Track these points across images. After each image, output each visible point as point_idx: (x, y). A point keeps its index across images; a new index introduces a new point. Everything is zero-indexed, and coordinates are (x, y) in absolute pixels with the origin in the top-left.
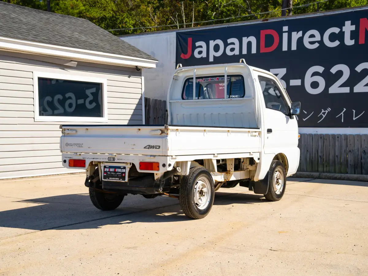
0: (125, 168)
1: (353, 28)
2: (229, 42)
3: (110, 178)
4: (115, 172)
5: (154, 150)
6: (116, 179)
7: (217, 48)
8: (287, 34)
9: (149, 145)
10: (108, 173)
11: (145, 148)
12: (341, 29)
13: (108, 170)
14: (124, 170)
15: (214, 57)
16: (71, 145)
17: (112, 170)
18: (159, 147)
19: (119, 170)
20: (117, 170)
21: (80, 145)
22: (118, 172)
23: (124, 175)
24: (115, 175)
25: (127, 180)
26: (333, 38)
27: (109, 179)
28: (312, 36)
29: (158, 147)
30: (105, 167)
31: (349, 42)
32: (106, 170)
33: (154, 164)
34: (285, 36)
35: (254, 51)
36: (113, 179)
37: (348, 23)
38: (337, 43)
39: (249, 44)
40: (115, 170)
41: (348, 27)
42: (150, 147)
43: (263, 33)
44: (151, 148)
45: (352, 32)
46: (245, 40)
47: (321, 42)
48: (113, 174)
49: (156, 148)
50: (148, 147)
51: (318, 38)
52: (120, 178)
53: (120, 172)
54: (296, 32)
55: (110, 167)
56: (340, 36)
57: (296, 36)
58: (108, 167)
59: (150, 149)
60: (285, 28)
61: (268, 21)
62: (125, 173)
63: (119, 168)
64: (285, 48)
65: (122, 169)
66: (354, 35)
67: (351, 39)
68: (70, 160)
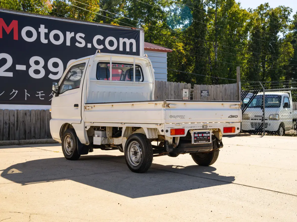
0: (209, 133)
3: (199, 142)
4: (203, 136)
5: (235, 118)
6: (204, 141)
9: (231, 115)
10: (198, 138)
11: (229, 117)
13: (197, 135)
14: (208, 135)
16: (174, 117)
17: (200, 135)
18: (237, 116)
19: (206, 135)
20: (204, 135)
21: (182, 117)
23: (209, 138)
24: (203, 138)
25: (211, 142)
27: (198, 142)
29: (236, 116)
30: (195, 133)
32: (195, 135)
33: (232, 128)
36: (201, 142)
40: (202, 135)
42: (232, 116)
44: (232, 117)
48: (201, 138)
49: (235, 117)
50: (231, 117)
52: (206, 140)
55: (199, 133)
58: (197, 133)
59: (232, 118)
62: (209, 136)
63: (205, 133)
65: (207, 133)
68: (171, 130)
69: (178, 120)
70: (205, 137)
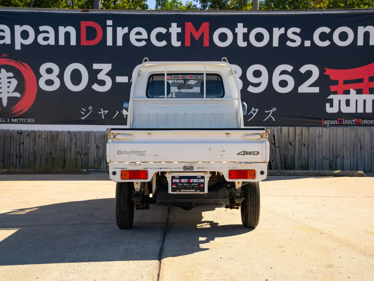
0: (203, 178)
1: (179, 30)
2: (41, 30)
3: (182, 191)
4: (189, 183)
5: (252, 156)
6: (191, 190)
7: (25, 35)
8: (111, 28)
9: (244, 150)
10: (179, 184)
11: (238, 154)
12: (168, 30)
13: (178, 181)
14: (202, 181)
15: (22, 44)
16: (126, 153)
17: (183, 181)
18: (258, 153)
19: (195, 181)
20: (191, 181)
21: (141, 153)
22: (193, 183)
23: (202, 185)
24: (190, 186)
25: (206, 191)
26: (160, 37)
27: (180, 191)
28: (139, 33)
29: (256, 153)
30: (173, 178)
31: (176, 43)
32: (174, 181)
33: (248, 171)
34: (109, 30)
35: (73, 42)
36: (186, 190)
37: (174, 25)
38: (164, 43)
39: (67, 35)
41: (175, 29)
42: (245, 153)
43: (84, 24)
44: (247, 154)
45: (178, 34)
46: (62, 30)
47: (148, 40)
48: (186, 186)
49: (254, 154)
50: (243, 153)
51: (145, 35)
52: (196, 189)
53: (196, 183)
54: (121, 28)
55: (181, 178)
56: (167, 37)
57: (121, 32)
58: (178, 177)
59: (245, 156)
60: (110, 22)
61: (88, 12)
62: (203, 183)
63: (195, 177)
64: (109, 43)
65: (198, 179)
66: (180, 37)
67: (178, 40)
68: (122, 172)
69: (134, 158)
70: (193, 184)
